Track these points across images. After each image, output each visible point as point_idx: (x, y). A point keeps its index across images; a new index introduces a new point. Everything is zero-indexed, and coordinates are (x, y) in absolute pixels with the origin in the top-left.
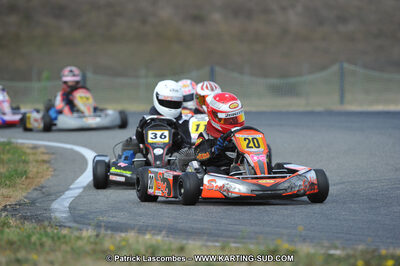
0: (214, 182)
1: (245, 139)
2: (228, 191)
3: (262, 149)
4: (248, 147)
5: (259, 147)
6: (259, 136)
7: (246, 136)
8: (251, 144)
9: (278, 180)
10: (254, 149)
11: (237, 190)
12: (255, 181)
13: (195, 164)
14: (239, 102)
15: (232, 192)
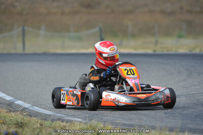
0: (108, 96)
1: (125, 70)
2: (118, 101)
3: (136, 76)
4: (127, 74)
5: (134, 74)
6: (133, 68)
7: (125, 68)
8: (129, 73)
9: (148, 95)
10: (131, 76)
11: (124, 101)
12: (134, 95)
13: (91, 85)
14: (115, 47)
15: (121, 102)
